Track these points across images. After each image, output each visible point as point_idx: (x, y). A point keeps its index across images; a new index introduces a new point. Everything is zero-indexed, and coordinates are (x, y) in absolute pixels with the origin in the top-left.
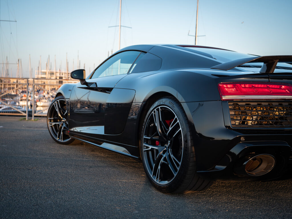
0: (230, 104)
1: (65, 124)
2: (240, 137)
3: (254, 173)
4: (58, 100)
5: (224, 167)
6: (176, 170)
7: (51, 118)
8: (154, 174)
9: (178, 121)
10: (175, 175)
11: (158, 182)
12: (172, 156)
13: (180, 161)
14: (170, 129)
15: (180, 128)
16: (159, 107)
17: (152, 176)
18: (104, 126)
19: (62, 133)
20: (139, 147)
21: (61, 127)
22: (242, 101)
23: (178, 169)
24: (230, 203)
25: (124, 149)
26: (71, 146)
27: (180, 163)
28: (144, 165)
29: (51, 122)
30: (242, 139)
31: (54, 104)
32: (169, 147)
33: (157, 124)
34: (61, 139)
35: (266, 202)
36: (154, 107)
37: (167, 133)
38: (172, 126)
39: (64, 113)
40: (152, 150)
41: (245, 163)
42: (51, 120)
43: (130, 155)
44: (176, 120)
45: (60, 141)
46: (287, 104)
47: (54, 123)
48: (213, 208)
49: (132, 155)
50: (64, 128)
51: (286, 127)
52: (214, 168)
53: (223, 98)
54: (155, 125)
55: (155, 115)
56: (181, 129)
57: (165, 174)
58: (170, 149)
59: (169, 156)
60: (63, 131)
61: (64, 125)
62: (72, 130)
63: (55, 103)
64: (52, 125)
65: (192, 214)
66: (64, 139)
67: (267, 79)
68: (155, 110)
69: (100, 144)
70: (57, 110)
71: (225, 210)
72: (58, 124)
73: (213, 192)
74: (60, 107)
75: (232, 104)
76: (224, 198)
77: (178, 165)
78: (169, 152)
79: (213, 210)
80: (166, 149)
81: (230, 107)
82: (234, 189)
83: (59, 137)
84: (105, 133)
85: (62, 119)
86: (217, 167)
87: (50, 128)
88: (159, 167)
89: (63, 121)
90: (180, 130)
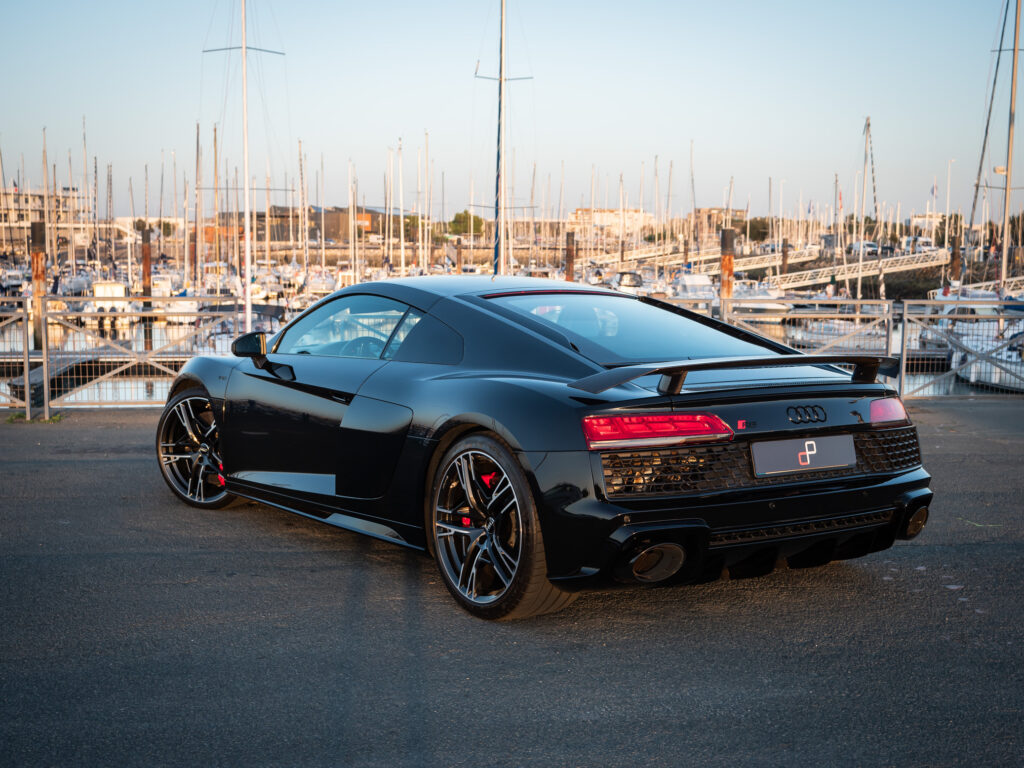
0: (603, 456)
1: (209, 458)
2: (622, 517)
3: (649, 577)
4: (187, 400)
5: (597, 570)
6: (509, 576)
7: (167, 442)
8: (464, 582)
9: (510, 484)
10: (508, 586)
11: (472, 599)
12: (500, 550)
13: (515, 559)
14: (495, 497)
15: (513, 497)
16: (470, 453)
17: (458, 588)
18: (334, 476)
19: (201, 481)
20: (424, 530)
21: (199, 467)
22: (624, 449)
23: (513, 574)
24: (610, 631)
25: (390, 530)
26: (229, 514)
27: (517, 564)
28: (439, 564)
29: (168, 453)
30: (626, 518)
31: (175, 408)
32: (491, 530)
33: (467, 487)
34: (200, 495)
35: (675, 624)
36: (458, 451)
37: (487, 504)
38: (498, 492)
39: (204, 432)
40: (457, 536)
41: (633, 561)
42: (167, 448)
43: (404, 543)
44: (505, 482)
45: (196, 500)
46: (704, 450)
47: (178, 457)
48: (579, 642)
49: (408, 541)
50: (207, 467)
51: (702, 492)
52: (579, 572)
53: (592, 446)
54: (459, 485)
55: (460, 467)
56: (515, 499)
57: (487, 584)
58: (494, 536)
59: (494, 548)
60: (205, 476)
61: (207, 462)
62: (235, 475)
63: (179, 407)
64: (173, 460)
65: (544, 655)
66: (206, 496)
67: (670, 409)
68: (461, 457)
69: (326, 516)
70: (186, 424)
71: (602, 643)
72: (189, 460)
73: (578, 610)
74: (193, 417)
75: (607, 456)
76: (600, 621)
77: (513, 567)
78: (492, 540)
79: (580, 646)
80: (484, 533)
81: (605, 462)
82: (618, 603)
83: (193, 491)
84: (337, 493)
85: (199, 447)
86: (584, 569)
87: (167, 469)
88: (474, 570)
89: (203, 450)
90: (515, 502)
